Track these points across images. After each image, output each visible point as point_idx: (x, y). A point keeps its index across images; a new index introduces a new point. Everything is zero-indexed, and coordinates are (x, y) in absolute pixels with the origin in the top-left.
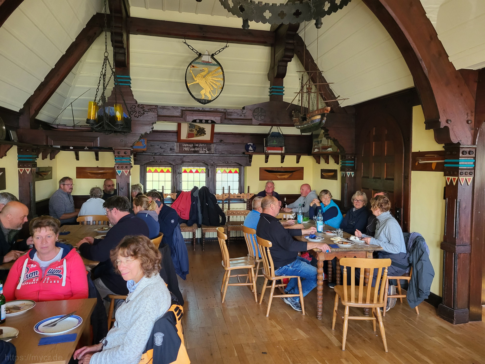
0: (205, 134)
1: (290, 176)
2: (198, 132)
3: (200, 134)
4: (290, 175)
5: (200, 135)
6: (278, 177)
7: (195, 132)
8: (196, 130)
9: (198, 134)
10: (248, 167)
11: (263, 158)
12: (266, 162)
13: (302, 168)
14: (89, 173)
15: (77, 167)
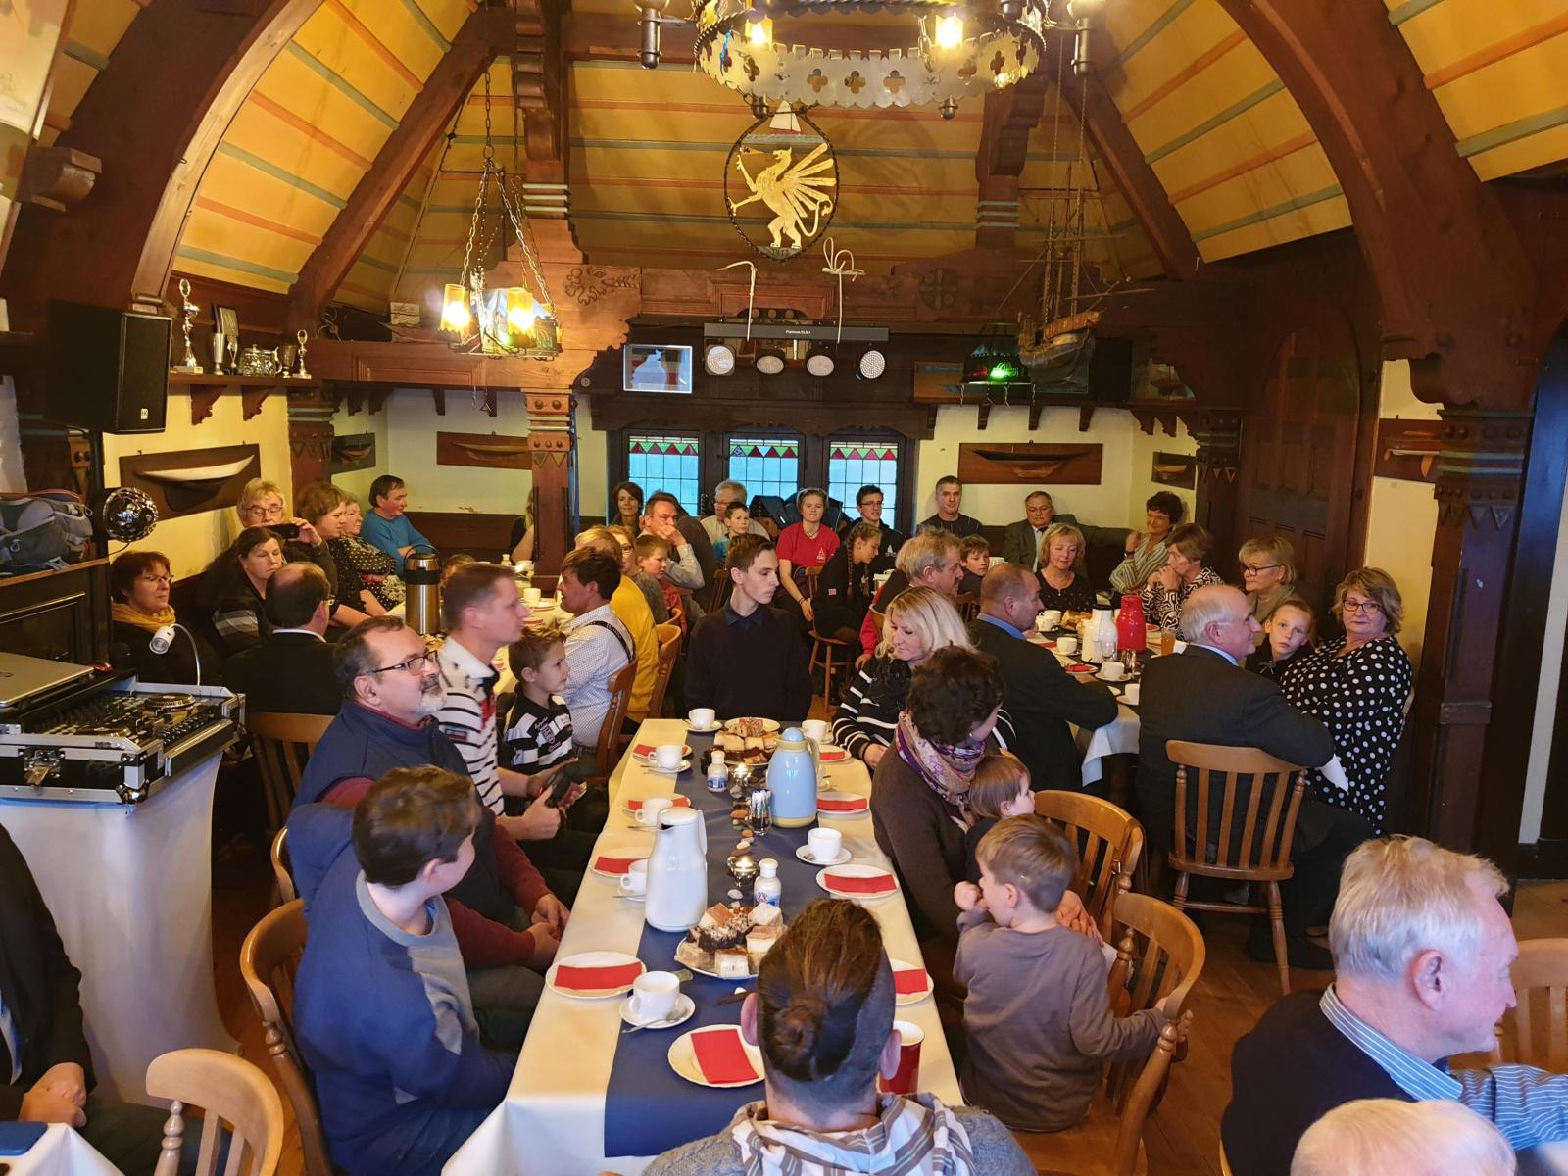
1: (1057, 472)
4: (1057, 467)
6: (1016, 475)
10: (923, 443)
11: (972, 414)
12: (982, 426)
13: (1099, 448)
14: (471, 450)
15: (439, 433)
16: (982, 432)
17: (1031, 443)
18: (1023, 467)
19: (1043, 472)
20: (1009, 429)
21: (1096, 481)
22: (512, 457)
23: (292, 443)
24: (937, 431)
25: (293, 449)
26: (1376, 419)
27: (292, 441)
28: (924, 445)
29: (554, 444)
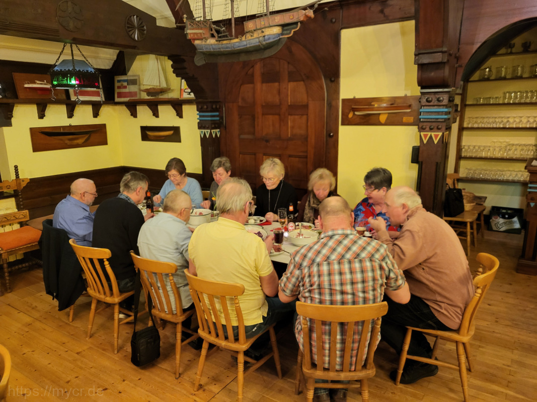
1: (86, 140)
4: (86, 138)
6: (66, 144)
12: (41, 116)
13: (104, 126)
17: (70, 126)
18: (70, 140)
19: (80, 141)
20: (56, 117)
21: (106, 143)
24: (14, 121)
26: (338, 98)
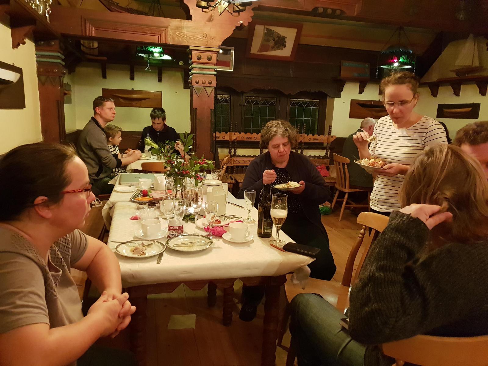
0: (285, 46)
2: (276, 43)
3: (277, 46)
5: (278, 48)
7: (272, 43)
8: (274, 39)
9: (275, 47)
10: (336, 99)
11: (356, 87)
12: (361, 92)
14: (122, 98)
15: (103, 89)
16: (360, 95)
22: (143, 101)
23: (39, 76)
24: (342, 93)
25: (39, 80)
27: (39, 75)
28: (336, 100)
29: (207, 82)
